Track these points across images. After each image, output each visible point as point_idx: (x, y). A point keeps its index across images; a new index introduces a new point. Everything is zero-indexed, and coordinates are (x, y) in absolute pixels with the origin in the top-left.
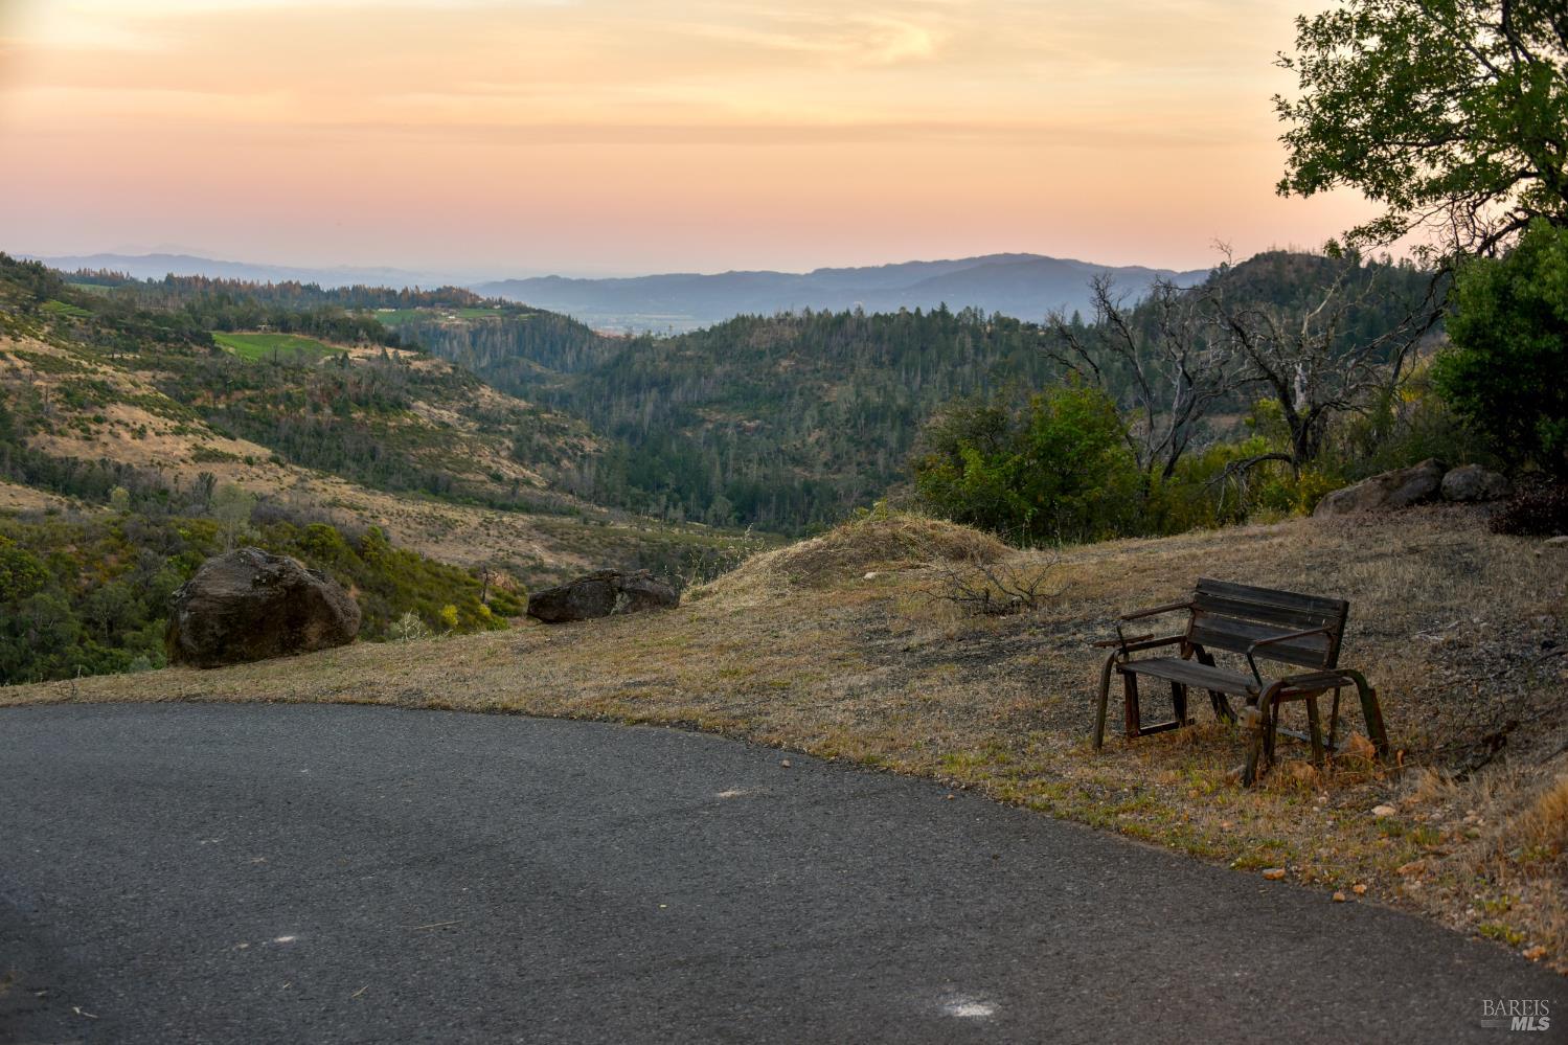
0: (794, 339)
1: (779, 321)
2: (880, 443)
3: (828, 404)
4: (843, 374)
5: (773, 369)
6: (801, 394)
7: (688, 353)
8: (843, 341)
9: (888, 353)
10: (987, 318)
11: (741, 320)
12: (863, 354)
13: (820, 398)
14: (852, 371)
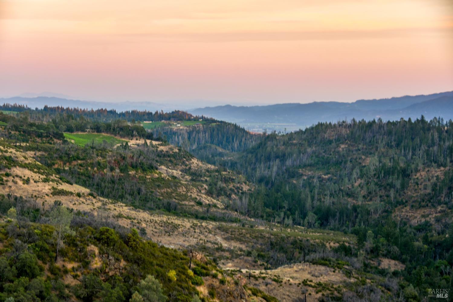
0: (347, 134)
1: (340, 125)
2: (392, 186)
3: (365, 166)
4: (372, 151)
5: (337, 150)
6: (351, 161)
7: (294, 142)
8: (371, 135)
9: (395, 141)
10: (445, 123)
11: (321, 125)
12: (382, 142)
13: (360, 163)
14: (377, 150)
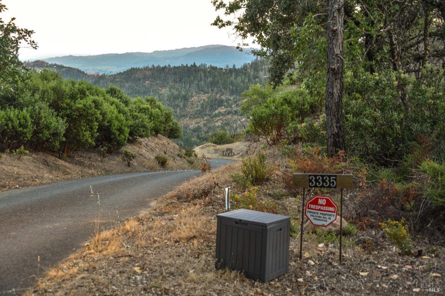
0: (150, 75)
1: (145, 69)
2: (178, 106)
3: (161, 94)
4: (165, 85)
5: (144, 84)
6: (153, 91)
7: (117, 80)
8: (164, 75)
9: (178, 78)
10: (208, 67)
11: (133, 69)
12: (171, 79)
13: (158, 92)
14: (168, 84)
